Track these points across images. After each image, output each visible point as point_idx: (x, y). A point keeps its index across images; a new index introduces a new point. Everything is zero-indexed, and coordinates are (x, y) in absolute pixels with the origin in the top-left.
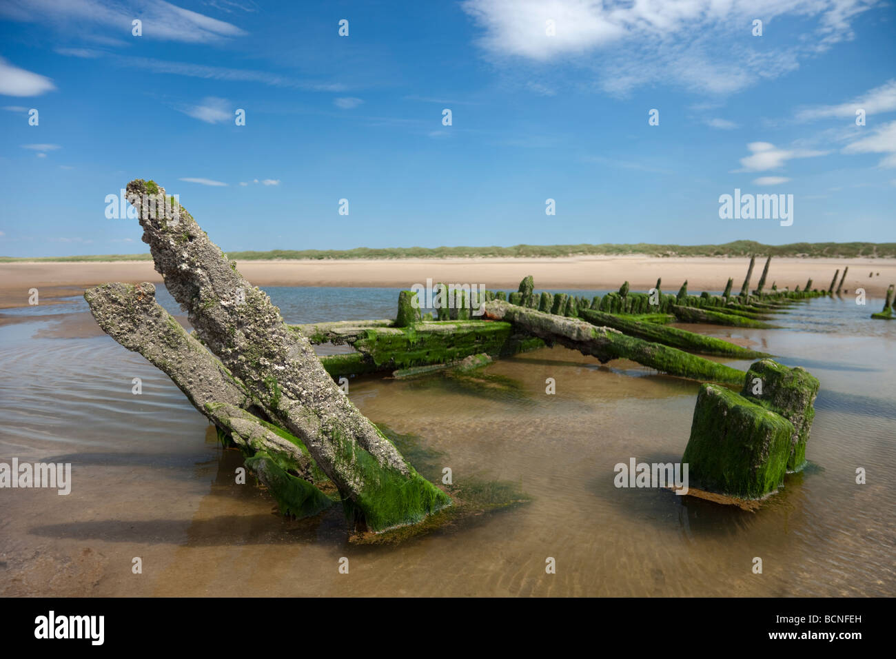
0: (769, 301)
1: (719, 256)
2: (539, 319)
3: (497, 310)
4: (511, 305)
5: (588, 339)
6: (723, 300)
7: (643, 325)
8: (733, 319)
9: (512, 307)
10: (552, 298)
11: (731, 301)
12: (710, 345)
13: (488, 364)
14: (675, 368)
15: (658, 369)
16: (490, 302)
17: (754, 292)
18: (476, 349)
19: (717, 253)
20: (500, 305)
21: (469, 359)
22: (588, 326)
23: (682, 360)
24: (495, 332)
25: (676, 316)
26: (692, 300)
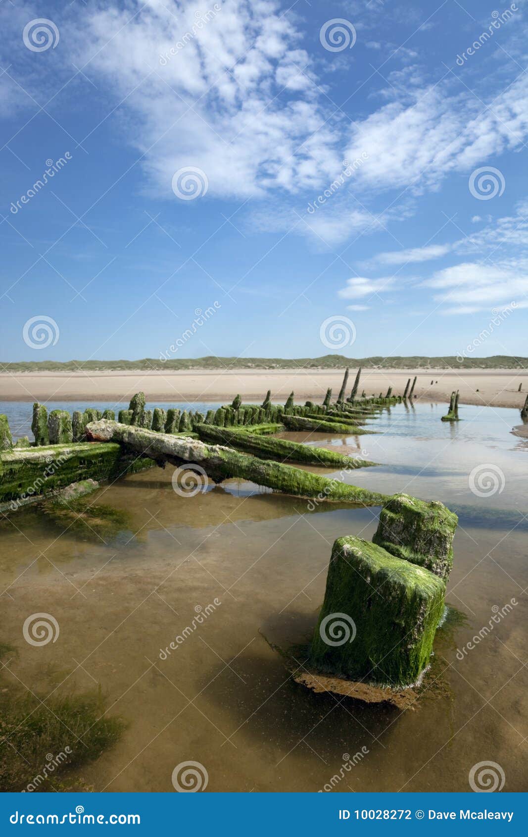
0: (360, 407)
1: (315, 368)
2: (149, 439)
3: (103, 430)
4: (120, 425)
5: (201, 459)
6: (324, 408)
7: (256, 439)
8: (335, 426)
9: (121, 426)
10: (165, 414)
11: (331, 408)
12: (319, 456)
13: (94, 491)
14: (291, 486)
15: (273, 488)
16: (96, 422)
17: (348, 400)
18: (81, 475)
19: (313, 366)
20: (108, 425)
21: (71, 487)
22: (200, 446)
23: (297, 478)
24: (102, 455)
25: (285, 424)
26: (298, 409)
